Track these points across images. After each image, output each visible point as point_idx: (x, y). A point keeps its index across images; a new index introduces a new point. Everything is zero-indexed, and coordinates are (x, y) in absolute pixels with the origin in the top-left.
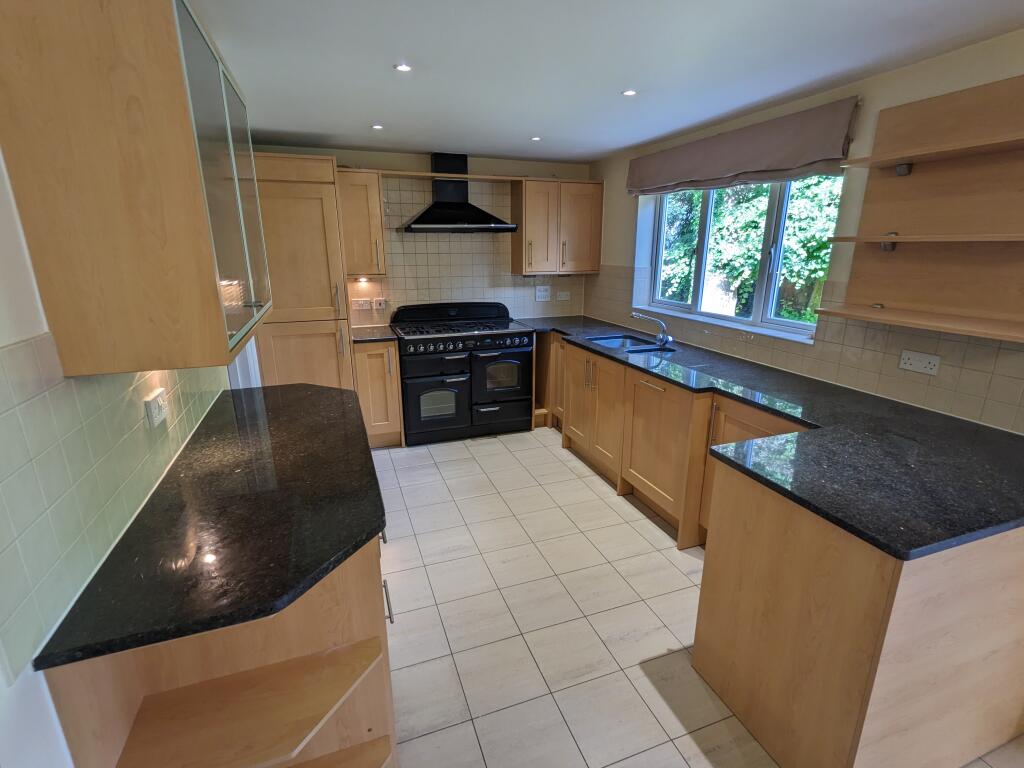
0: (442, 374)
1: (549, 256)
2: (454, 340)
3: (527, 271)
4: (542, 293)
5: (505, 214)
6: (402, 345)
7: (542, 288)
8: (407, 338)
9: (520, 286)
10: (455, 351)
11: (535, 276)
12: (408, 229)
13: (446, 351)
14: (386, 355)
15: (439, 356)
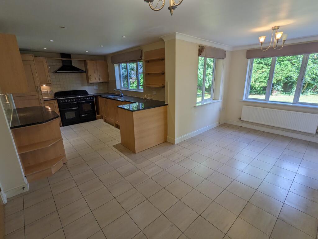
0: (70, 108)
1: (96, 78)
2: (72, 99)
3: (91, 82)
4: (96, 87)
5: (83, 68)
6: (58, 101)
7: (96, 86)
8: (59, 99)
9: (89, 86)
10: (73, 101)
11: (93, 83)
12: (56, 72)
13: (71, 102)
14: (54, 103)
15: (69, 103)
